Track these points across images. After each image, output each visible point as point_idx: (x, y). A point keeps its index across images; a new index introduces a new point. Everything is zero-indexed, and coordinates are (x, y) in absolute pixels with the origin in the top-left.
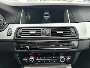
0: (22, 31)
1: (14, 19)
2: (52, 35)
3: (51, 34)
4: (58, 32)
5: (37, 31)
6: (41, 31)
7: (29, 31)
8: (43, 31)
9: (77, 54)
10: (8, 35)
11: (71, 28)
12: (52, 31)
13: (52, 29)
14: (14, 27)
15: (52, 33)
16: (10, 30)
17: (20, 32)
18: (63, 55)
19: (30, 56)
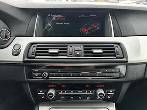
0: (37, 49)
1: (23, 29)
2: (85, 56)
3: (83, 54)
4: (95, 51)
5: (60, 49)
6: (67, 49)
7: (48, 49)
8: (71, 49)
9: (125, 87)
10: (14, 54)
11: (115, 45)
12: (84, 49)
13: (84, 46)
14: (24, 42)
15: (85, 52)
16: (17, 47)
17: (33, 49)
18: (102, 88)
19: (48, 89)
